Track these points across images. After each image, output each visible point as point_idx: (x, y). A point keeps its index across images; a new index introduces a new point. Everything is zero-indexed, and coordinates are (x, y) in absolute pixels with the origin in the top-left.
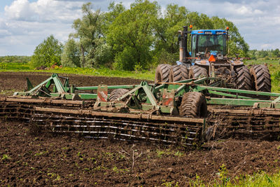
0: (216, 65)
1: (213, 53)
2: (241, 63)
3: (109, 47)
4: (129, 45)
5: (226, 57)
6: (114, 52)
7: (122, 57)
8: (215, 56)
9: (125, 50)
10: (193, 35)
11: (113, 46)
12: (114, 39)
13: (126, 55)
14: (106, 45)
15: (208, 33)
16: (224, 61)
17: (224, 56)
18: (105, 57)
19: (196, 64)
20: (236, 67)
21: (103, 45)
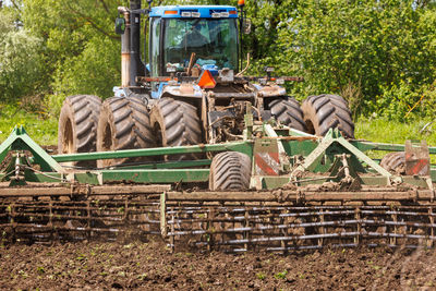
0: (218, 95)
1: (208, 65)
2: (281, 91)
3: (34, 40)
4: (103, 32)
5: (239, 75)
6: (52, 55)
7: (77, 75)
8: (213, 75)
9: (90, 50)
10: (154, 18)
11: (46, 36)
12: (51, 13)
13: (92, 68)
14: (22, 32)
15: (189, 15)
16: (237, 85)
17: (236, 72)
18: (18, 74)
19: (166, 95)
20: (268, 101)
21: (13, 35)
